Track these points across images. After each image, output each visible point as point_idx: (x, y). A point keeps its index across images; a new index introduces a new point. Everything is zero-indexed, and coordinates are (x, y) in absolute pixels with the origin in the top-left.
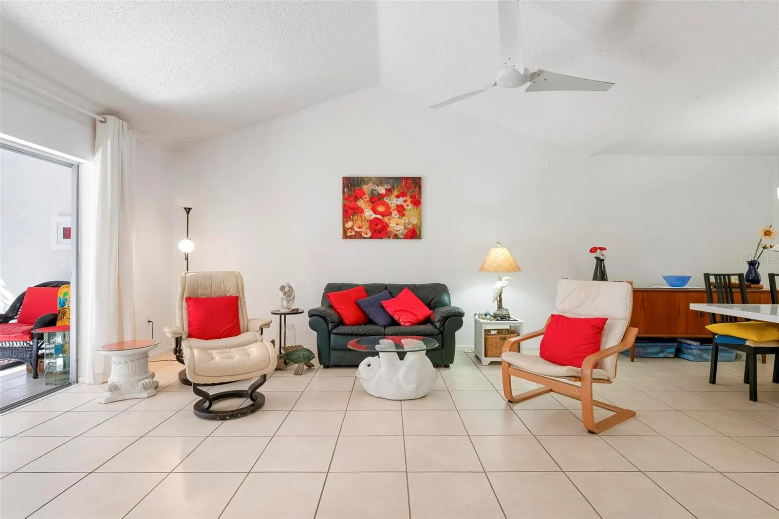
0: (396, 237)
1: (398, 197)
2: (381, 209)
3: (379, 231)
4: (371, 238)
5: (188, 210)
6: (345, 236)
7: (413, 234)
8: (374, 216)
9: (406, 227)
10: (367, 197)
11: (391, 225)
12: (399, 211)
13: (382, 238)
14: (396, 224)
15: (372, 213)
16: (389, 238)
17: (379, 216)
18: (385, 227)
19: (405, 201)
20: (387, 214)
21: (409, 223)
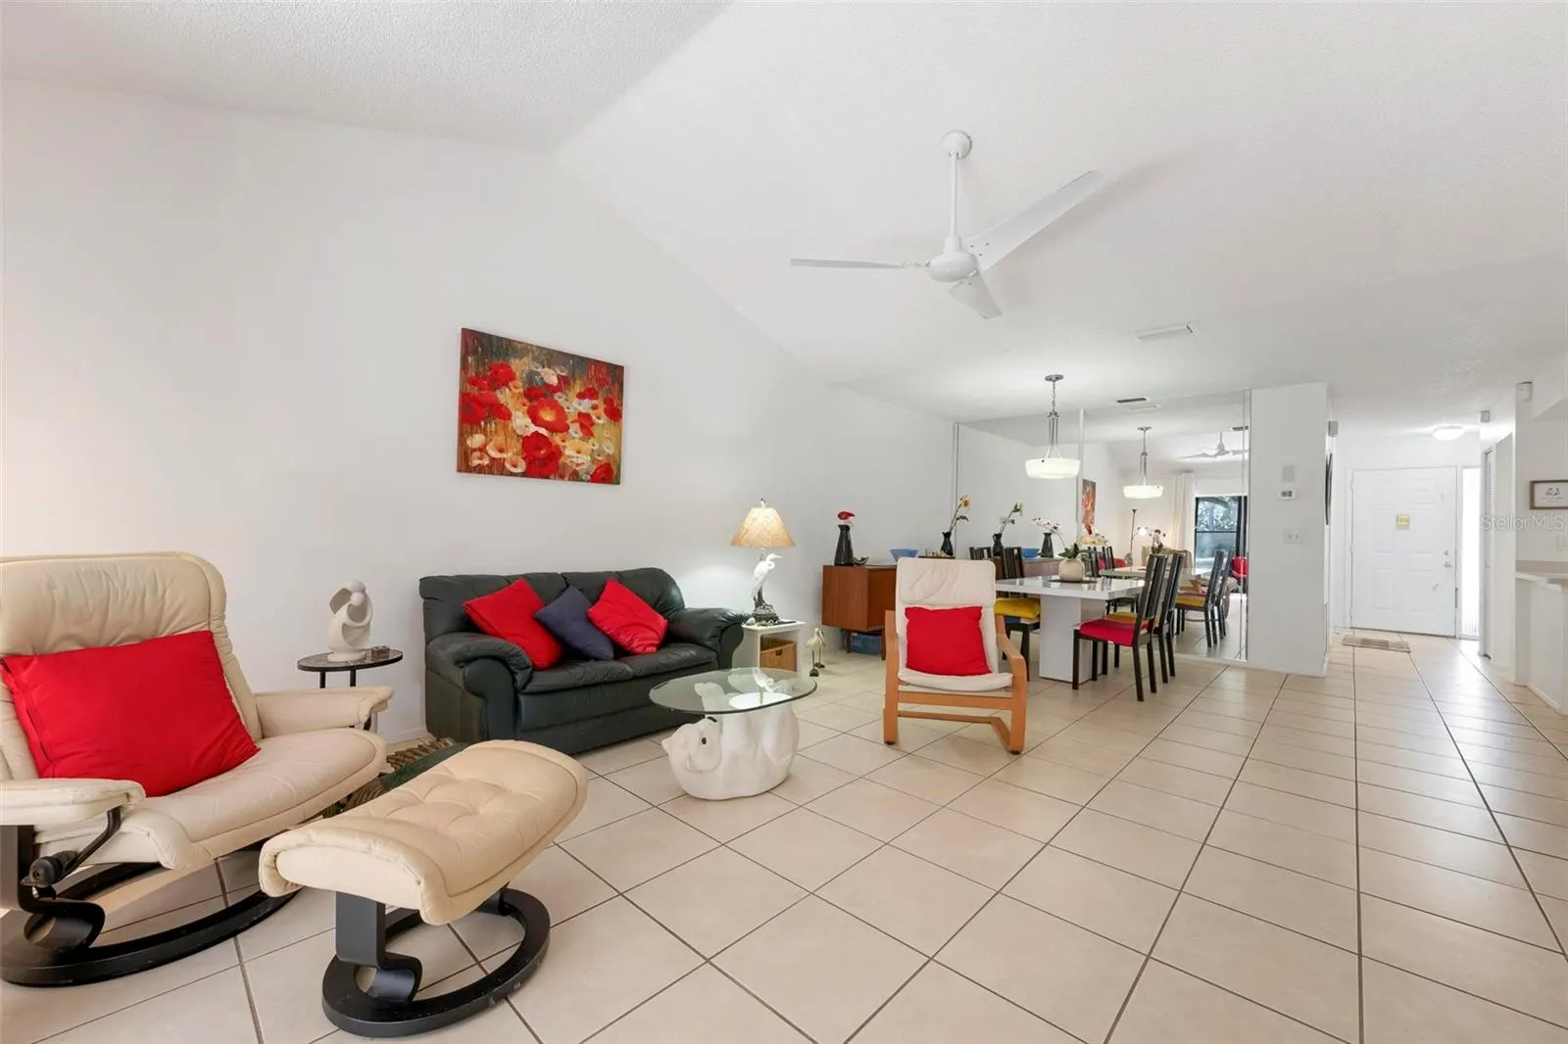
0: (575, 476)
1: (581, 396)
2: (548, 416)
3: (542, 461)
4: (523, 475)
6: (465, 467)
7: (606, 473)
8: (533, 428)
9: (593, 461)
10: (519, 386)
11: (567, 452)
12: (582, 426)
13: (547, 478)
14: (575, 450)
15: (528, 421)
16: (562, 477)
17: (543, 431)
18: (555, 454)
19: (594, 408)
20: (559, 427)
21: (600, 452)
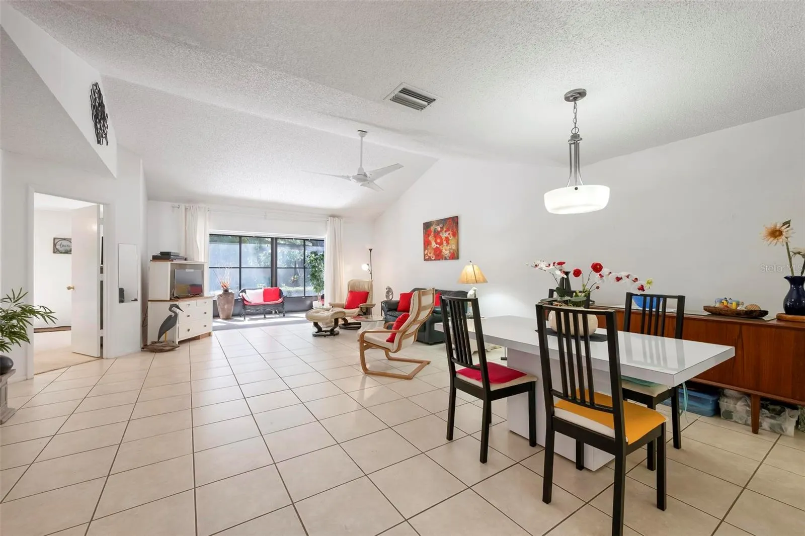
0: (446, 259)
1: (446, 232)
2: (439, 241)
3: (439, 256)
4: (435, 260)
5: (371, 250)
6: (425, 260)
7: (455, 256)
8: (436, 245)
9: (450, 252)
10: (432, 234)
11: (443, 251)
12: (446, 241)
13: (439, 260)
14: (446, 250)
15: (435, 244)
16: (442, 259)
17: (438, 246)
18: (441, 251)
19: (449, 234)
20: (441, 244)
21: (451, 249)
